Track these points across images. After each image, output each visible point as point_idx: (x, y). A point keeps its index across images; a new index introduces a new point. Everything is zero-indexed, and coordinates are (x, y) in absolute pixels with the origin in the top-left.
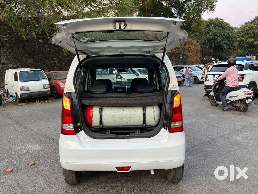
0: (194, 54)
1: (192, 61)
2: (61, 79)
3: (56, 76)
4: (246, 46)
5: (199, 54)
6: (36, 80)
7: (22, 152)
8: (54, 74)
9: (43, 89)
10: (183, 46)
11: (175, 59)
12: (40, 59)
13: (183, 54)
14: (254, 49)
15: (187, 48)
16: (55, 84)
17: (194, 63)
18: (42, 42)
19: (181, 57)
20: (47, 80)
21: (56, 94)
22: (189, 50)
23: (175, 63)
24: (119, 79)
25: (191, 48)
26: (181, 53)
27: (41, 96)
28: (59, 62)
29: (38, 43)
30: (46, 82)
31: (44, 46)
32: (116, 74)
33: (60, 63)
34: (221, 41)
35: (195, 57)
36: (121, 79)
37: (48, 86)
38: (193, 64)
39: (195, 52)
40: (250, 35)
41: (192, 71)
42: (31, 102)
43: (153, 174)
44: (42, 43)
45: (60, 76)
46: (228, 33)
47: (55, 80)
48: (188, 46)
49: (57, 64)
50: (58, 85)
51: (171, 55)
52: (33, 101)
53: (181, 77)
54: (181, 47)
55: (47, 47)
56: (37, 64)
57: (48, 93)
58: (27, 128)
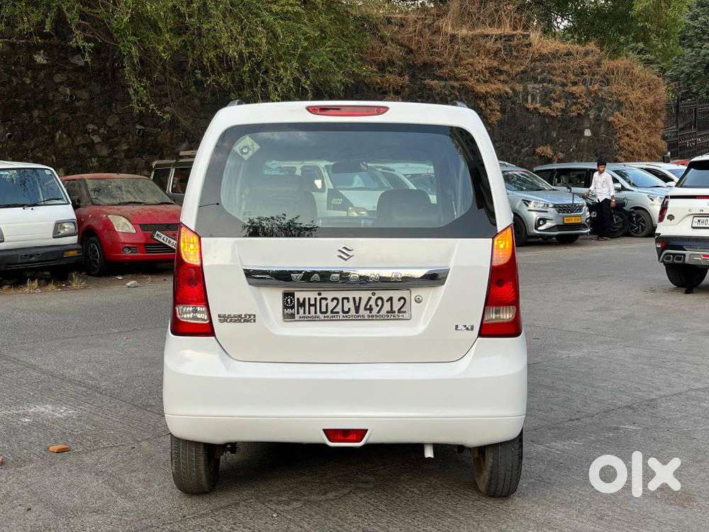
0: (638, 119)
1: (630, 149)
2: (120, 204)
3: (97, 190)
5: (660, 123)
6: (29, 203)
7: (19, 422)
8: (91, 185)
9: (54, 237)
10: (596, 87)
11: (561, 141)
12: (36, 126)
13: (597, 118)
15: (611, 94)
16: (94, 223)
17: (641, 155)
18: (45, 62)
19: (588, 133)
20: (69, 203)
21: (98, 261)
22: (620, 104)
23: (561, 155)
24: (337, 207)
25: (626, 94)
26: (588, 115)
27: (45, 264)
28: (106, 140)
29: (31, 65)
30: (65, 212)
31: (50, 76)
32: (327, 190)
33: (111, 147)
35: (643, 134)
36: (346, 210)
37: (72, 227)
38: (634, 161)
39: (646, 111)
41: (627, 186)
42: (6, 287)
43: (432, 457)
44: (44, 65)
45: (115, 192)
47: (98, 208)
48: (614, 88)
49: (98, 147)
50: (108, 226)
51: (547, 120)
52: (12, 282)
53: (580, 208)
54: (589, 93)
55: (62, 83)
56: (25, 144)
57: (71, 253)
58: (16, 361)
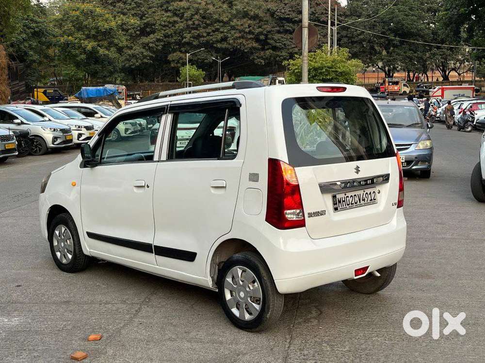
4: (81, 59)
14: (98, 67)
34: (21, 43)
40: (86, 33)
46: (36, 22)
